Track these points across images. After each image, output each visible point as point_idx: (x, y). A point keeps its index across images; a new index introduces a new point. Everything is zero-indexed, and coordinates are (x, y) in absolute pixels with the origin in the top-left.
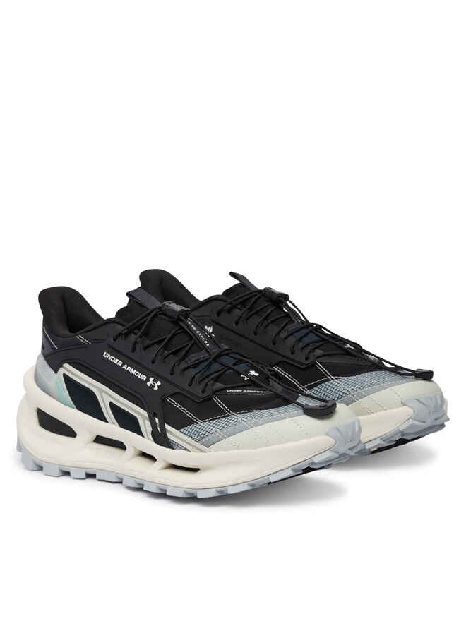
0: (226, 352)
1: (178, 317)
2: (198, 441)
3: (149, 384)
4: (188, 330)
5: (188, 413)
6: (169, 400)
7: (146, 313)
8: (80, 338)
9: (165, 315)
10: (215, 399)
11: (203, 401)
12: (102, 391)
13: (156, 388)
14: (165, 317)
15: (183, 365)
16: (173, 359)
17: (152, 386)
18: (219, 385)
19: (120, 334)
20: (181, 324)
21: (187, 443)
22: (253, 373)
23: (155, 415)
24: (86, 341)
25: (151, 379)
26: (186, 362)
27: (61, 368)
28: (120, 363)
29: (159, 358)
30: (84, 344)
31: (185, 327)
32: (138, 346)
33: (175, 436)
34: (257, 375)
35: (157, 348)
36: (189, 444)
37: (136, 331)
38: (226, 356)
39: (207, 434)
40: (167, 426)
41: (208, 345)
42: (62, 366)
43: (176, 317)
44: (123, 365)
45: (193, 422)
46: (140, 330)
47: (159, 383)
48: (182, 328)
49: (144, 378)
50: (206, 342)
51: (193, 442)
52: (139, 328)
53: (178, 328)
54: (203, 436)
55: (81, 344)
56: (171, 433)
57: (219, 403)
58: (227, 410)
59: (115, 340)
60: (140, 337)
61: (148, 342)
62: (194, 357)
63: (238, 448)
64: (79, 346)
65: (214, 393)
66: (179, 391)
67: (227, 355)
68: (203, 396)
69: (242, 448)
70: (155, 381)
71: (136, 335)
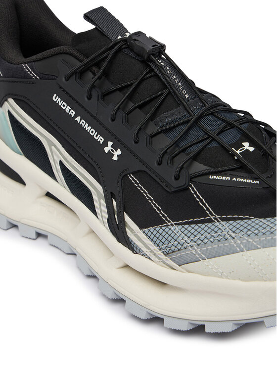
0: (211, 111)
1: (149, 57)
2: (167, 254)
3: (107, 150)
4: (160, 75)
5: (155, 205)
6: (132, 178)
7: (109, 46)
8: (27, 67)
9: (132, 50)
10: (193, 189)
11: (175, 192)
12: (51, 144)
13: (115, 158)
14: (131, 54)
15: (152, 128)
16: (140, 117)
17: (110, 155)
18: (198, 167)
19: (75, 73)
20: (152, 66)
21: (152, 251)
22: (246, 145)
23: (113, 195)
24: (33, 74)
25: (110, 144)
26: (156, 124)
27: (6, 102)
28: (73, 113)
29: (120, 115)
30: (31, 77)
31: (156, 70)
32: (95, 94)
33: (136, 236)
34: (251, 149)
35: (120, 97)
36: (155, 254)
37: (94, 68)
38: (211, 118)
39: (179, 247)
40: (127, 218)
41: (187, 96)
42: (6, 100)
43: (146, 57)
44: (76, 116)
45: (162, 222)
46: (100, 68)
47: (119, 152)
48: (152, 70)
49: (101, 139)
50: (184, 92)
51: (160, 254)
52: (98, 65)
53: (148, 70)
54: (173, 248)
55: (28, 77)
56: (132, 231)
57: (198, 197)
58: (208, 209)
59: (67, 80)
60: (100, 78)
61: (108, 86)
62: (168, 117)
63: (221, 277)
64: (26, 80)
65: (191, 179)
66: (144, 168)
67: (212, 114)
68: (176, 184)
69: (227, 277)
70: (115, 147)
71: (94, 74)
